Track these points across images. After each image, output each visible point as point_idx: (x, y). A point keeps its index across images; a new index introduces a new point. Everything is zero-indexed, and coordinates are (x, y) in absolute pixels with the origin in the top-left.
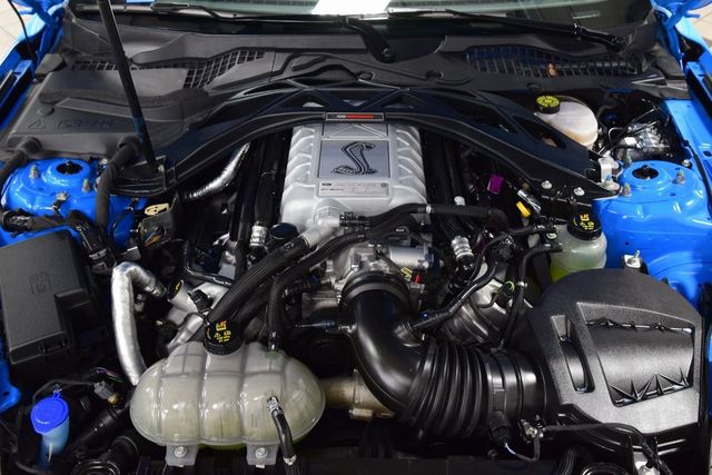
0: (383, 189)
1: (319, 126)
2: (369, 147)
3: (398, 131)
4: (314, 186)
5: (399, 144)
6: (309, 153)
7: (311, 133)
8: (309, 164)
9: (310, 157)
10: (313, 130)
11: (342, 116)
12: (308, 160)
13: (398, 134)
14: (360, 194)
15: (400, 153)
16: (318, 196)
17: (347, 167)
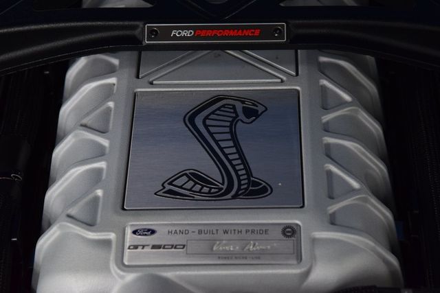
0: (289, 244)
1: (130, 56)
2: (251, 113)
3: (323, 59)
4: (112, 236)
5: (326, 102)
6: (102, 132)
7: (111, 70)
8: (102, 165)
9: (105, 142)
10: (116, 62)
11: (184, 33)
12: (100, 153)
13: (323, 70)
14: (228, 259)
15: (327, 129)
16: (122, 265)
17: (196, 177)
